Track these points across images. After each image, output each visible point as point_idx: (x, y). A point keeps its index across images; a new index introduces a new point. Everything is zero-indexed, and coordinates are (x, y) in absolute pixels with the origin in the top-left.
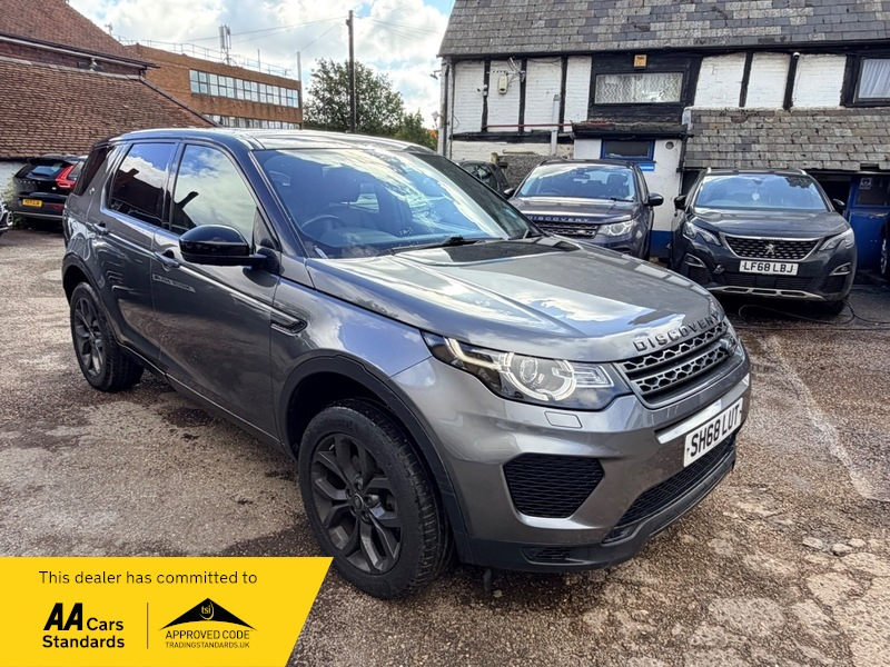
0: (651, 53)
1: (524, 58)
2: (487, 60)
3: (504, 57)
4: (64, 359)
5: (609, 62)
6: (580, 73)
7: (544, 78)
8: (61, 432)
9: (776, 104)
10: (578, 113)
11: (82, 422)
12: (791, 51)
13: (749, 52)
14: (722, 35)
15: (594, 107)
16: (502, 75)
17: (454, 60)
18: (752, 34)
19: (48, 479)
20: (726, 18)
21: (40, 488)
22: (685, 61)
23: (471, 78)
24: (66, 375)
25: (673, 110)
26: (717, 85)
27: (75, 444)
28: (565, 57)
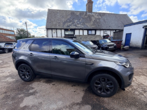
1: (56, 29)
2: (52, 29)
3: (54, 29)
4: (13, 78)
5: (66, 30)
6: (63, 31)
7: (59, 31)
8: (31, 91)
9: (82, 34)
10: (63, 35)
11: (33, 88)
12: (83, 29)
13: (79, 29)
14: (77, 28)
15: (65, 35)
16: (54, 31)
17: (48, 29)
18: (79, 28)
19: (40, 100)
20: (76, 26)
21: (41, 103)
22: (73, 30)
23: (50, 31)
24: (17, 81)
25: (73, 35)
26: (77, 32)
27: (37, 92)
28: (61, 29)
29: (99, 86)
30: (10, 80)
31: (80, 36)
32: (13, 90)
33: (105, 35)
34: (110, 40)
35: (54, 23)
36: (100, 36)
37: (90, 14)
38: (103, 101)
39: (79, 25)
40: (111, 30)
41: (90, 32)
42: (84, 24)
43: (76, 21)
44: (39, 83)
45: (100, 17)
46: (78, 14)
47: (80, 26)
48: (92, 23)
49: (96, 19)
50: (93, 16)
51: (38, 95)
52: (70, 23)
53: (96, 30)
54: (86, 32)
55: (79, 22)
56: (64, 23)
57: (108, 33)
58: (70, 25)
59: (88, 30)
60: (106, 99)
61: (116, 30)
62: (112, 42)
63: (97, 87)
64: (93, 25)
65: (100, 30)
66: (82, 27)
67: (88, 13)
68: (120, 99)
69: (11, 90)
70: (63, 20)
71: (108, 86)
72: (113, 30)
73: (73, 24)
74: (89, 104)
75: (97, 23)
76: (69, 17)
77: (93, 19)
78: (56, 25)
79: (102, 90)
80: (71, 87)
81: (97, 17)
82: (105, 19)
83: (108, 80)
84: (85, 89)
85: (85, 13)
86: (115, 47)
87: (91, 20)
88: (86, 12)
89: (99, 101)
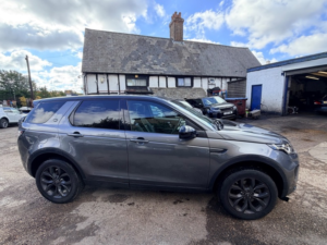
0: (139, 75)
1: (108, 74)
2: (97, 74)
3: (102, 74)
5: (129, 76)
6: (122, 78)
7: (113, 79)
9: (165, 86)
10: (123, 88)
12: (166, 76)
13: (159, 76)
14: (152, 72)
15: (127, 87)
16: (101, 78)
17: (86, 74)
18: (159, 72)
20: (152, 68)
22: (146, 77)
23: (92, 79)
25: (145, 87)
26: (153, 82)
27: (98, 228)
28: (118, 74)
29: (239, 196)
30: (11, 203)
31: (160, 89)
32: (29, 228)
33: (211, 87)
34: (223, 98)
35: (102, 60)
36: (201, 89)
37: (179, 44)
38: (250, 228)
39: (158, 67)
40: (222, 77)
41: (181, 82)
42: (167, 64)
43: (150, 57)
44: (93, 203)
45: (199, 52)
46: (154, 43)
47: (159, 69)
48: (184, 63)
49: (191, 54)
50: (184, 48)
51: (102, 233)
52: (139, 62)
53: (192, 77)
54: (172, 82)
55: (157, 59)
56: (125, 61)
57: (217, 83)
58: (138, 66)
59: (177, 77)
60: (255, 224)
61: (231, 78)
62: (228, 101)
63: (233, 200)
64: (186, 67)
65: (202, 77)
66: (165, 70)
67: (174, 43)
68: (281, 219)
69: (25, 230)
70: (123, 54)
71: (256, 195)
72: (226, 77)
73: (144, 63)
74: (225, 239)
75: (194, 62)
76: (134, 48)
77: (186, 55)
78: (106, 65)
79: (246, 205)
80: (174, 206)
81: (193, 51)
82: (209, 55)
83: (257, 183)
84: (204, 207)
85: (168, 42)
86: (235, 112)
87: (181, 57)
88: (171, 40)
89: (243, 231)
